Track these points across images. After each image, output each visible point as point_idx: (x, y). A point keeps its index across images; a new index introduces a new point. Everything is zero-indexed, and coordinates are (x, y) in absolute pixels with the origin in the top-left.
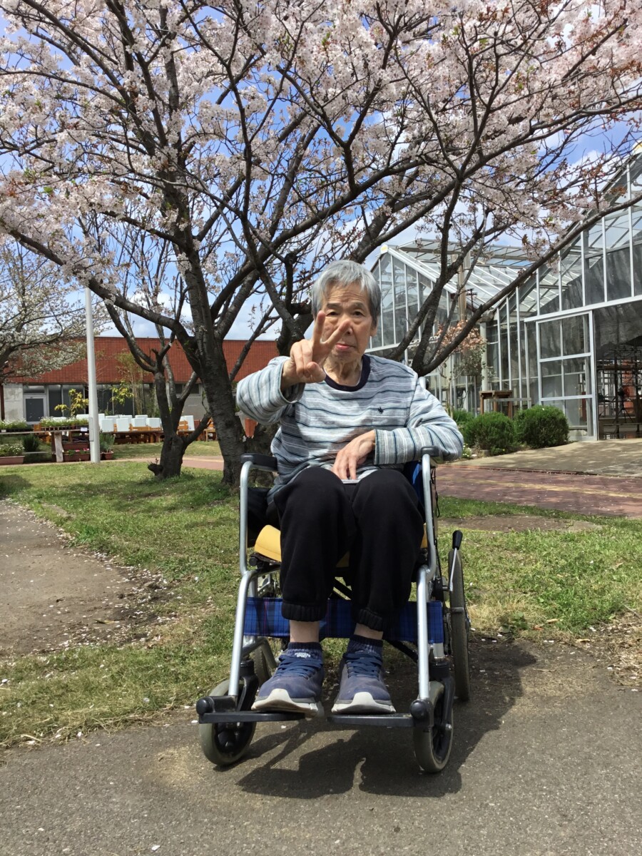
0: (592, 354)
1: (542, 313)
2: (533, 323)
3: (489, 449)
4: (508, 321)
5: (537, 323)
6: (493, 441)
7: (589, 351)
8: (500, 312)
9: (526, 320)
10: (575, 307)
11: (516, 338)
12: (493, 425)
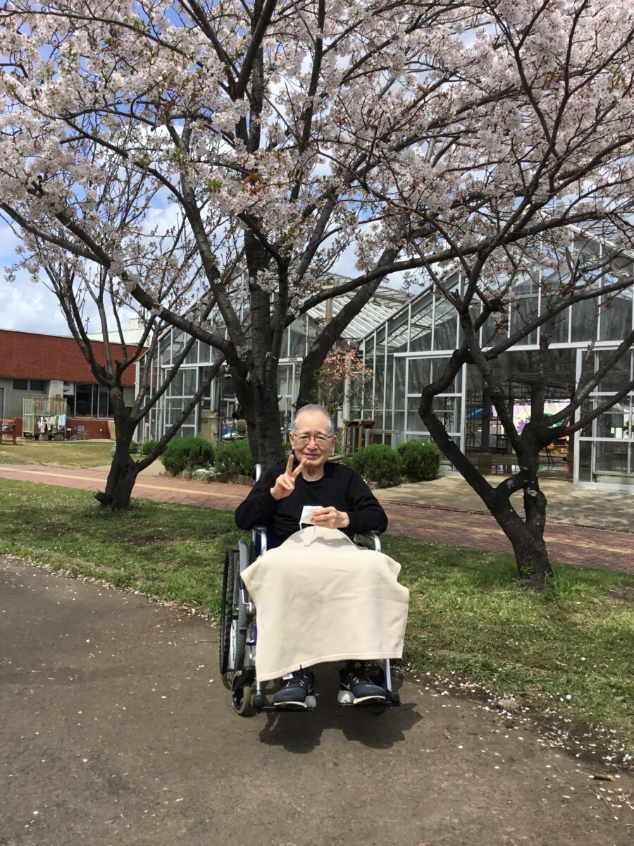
0: (463, 395)
1: (413, 349)
2: (403, 359)
3: (379, 481)
4: (375, 353)
5: (407, 359)
6: (383, 474)
7: (460, 391)
8: (367, 343)
9: (396, 355)
10: (443, 349)
11: (383, 370)
12: (385, 457)
